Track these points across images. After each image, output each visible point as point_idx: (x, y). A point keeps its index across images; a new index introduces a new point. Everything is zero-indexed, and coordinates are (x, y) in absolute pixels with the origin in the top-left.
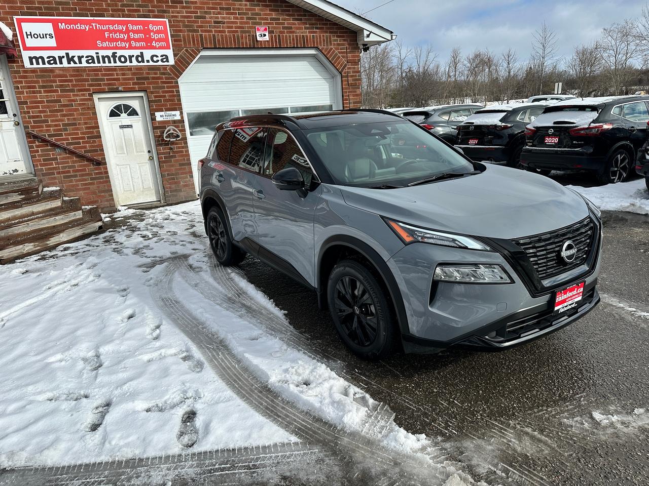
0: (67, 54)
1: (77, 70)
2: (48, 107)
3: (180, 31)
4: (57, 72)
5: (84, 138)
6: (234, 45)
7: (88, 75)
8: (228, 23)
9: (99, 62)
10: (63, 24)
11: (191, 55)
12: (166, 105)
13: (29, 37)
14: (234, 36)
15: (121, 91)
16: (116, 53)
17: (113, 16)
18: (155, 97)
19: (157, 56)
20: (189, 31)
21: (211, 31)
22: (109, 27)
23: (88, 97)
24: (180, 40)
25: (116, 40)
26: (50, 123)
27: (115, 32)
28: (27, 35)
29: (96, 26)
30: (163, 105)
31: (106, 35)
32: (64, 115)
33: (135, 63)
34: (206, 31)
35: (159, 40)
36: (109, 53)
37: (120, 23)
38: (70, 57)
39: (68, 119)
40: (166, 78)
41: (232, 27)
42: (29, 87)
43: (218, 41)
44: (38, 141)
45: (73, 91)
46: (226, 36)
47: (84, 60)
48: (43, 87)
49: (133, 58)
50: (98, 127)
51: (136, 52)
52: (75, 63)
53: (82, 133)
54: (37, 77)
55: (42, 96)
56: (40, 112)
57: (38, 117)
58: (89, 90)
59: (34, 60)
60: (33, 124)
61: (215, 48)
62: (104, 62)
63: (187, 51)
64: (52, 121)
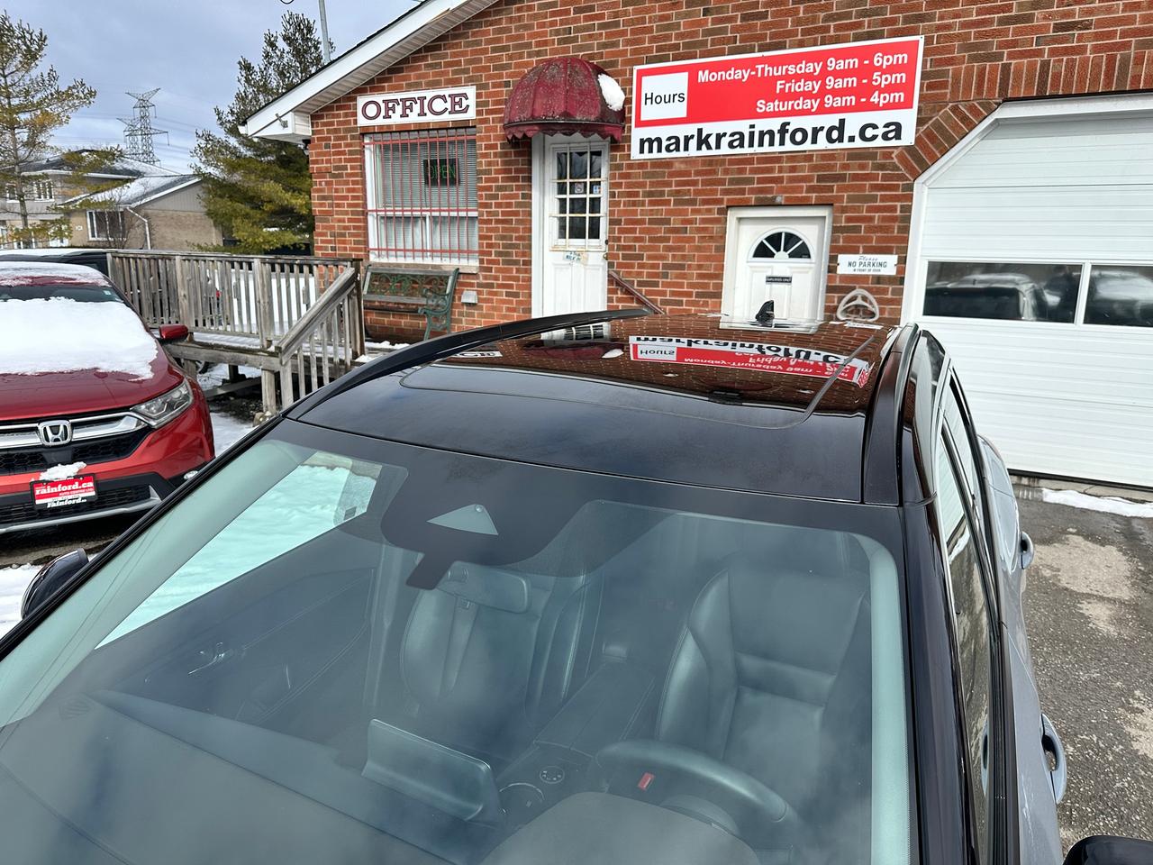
0: (700, 131)
1: (710, 161)
2: (648, 231)
3: (950, 61)
4: (677, 167)
5: (689, 294)
6: (1105, 86)
7: (726, 172)
8: (1100, 23)
9: (751, 145)
10: (707, 72)
11: (964, 119)
12: (869, 239)
13: (649, 101)
14: (1111, 60)
15: (780, 205)
16: (788, 124)
17: (801, 44)
18: (849, 219)
19: (875, 127)
20: (973, 59)
21: (1039, 53)
22: (787, 70)
23: (716, 216)
24: (944, 85)
25: (796, 96)
26: (644, 261)
27: (797, 77)
28: (646, 99)
29: (763, 69)
30: (862, 240)
31: (779, 87)
32: (669, 249)
33: (822, 143)
34: (1022, 55)
35: (891, 88)
36: (775, 124)
37: (810, 58)
38: (703, 136)
39: (674, 256)
40: (885, 177)
41: (1111, 35)
42: (630, 194)
43: (1057, 76)
44: (621, 290)
45: (692, 202)
46: (1084, 62)
47: (725, 141)
48: (650, 194)
49: (820, 133)
50: (719, 276)
51: (833, 120)
52: (709, 147)
53: (691, 285)
54: (646, 175)
55: (644, 211)
56: (636, 239)
57: (630, 248)
58: (719, 201)
59: (646, 145)
60: (621, 261)
61: (1041, 97)
62: (761, 144)
63: (955, 109)
64: (649, 258)
